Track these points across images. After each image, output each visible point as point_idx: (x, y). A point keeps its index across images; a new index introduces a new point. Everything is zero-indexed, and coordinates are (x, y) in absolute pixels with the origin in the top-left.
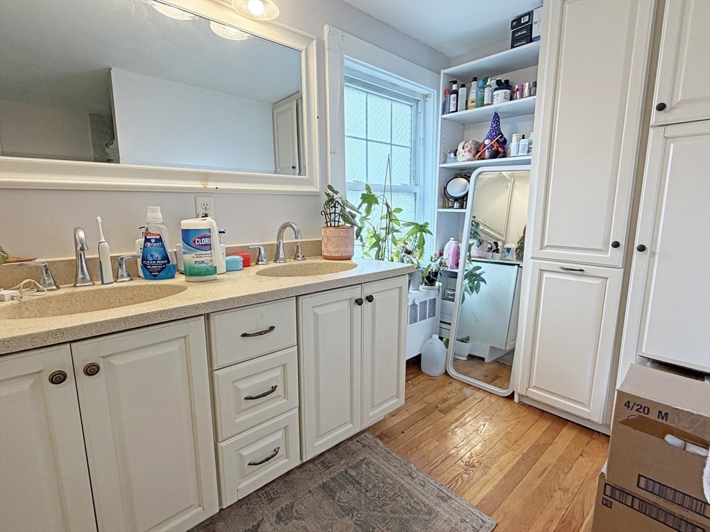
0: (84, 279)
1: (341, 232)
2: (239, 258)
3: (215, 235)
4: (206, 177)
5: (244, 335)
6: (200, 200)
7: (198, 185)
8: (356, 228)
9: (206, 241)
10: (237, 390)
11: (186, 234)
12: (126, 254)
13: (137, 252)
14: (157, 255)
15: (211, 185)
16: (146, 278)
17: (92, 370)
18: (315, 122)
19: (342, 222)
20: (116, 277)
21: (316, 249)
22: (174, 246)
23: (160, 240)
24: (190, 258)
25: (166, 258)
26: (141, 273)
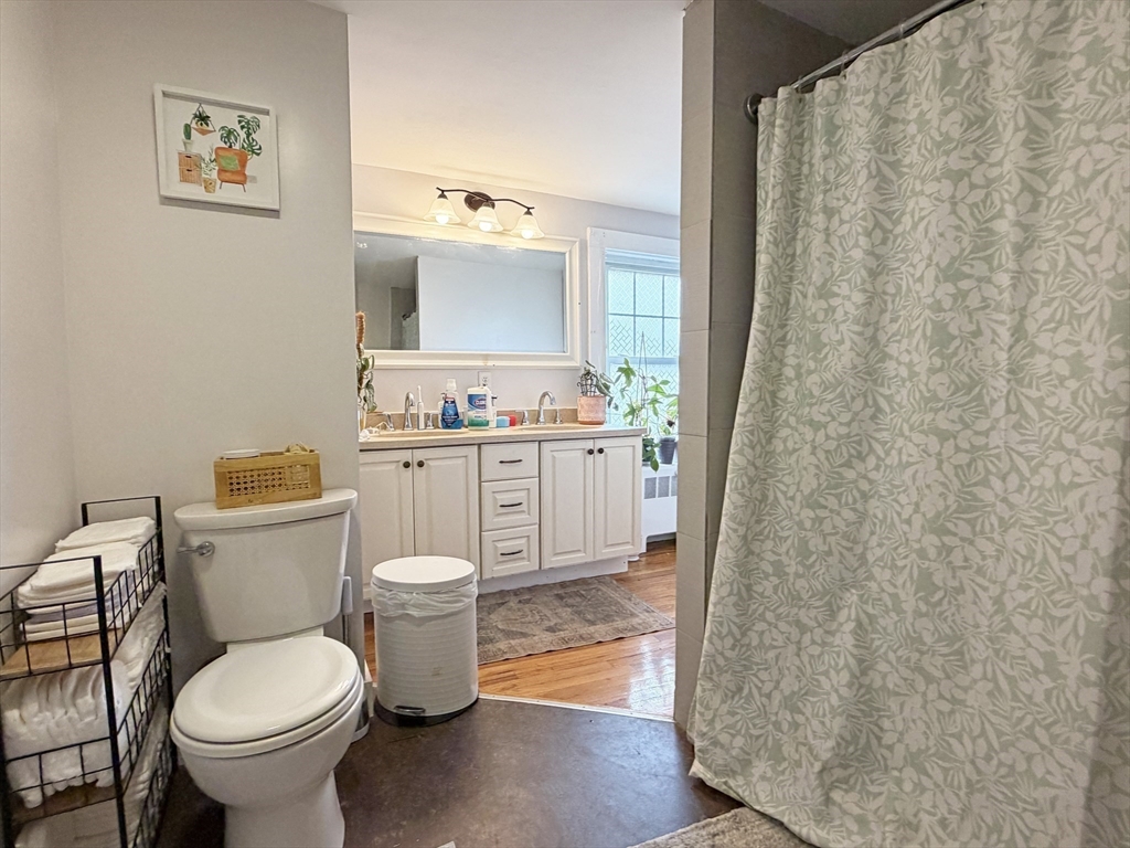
0: (408, 426)
1: (592, 401)
2: (507, 419)
3: (489, 399)
4: (486, 357)
5: (501, 462)
6: (482, 375)
7: (480, 363)
8: (608, 398)
9: (483, 403)
10: (495, 499)
11: (471, 398)
12: (431, 412)
13: (438, 411)
14: (451, 412)
15: (490, 363)
16: (444, 428)
17: (421, 464)
18: (577, 308)
19: (598, 393)
20: (426, 426)
21: (573, 416)
22: (462, 406)
23: (453, 402)
24: (473, 414)
25: (457, 414)
26: (440, 425)
